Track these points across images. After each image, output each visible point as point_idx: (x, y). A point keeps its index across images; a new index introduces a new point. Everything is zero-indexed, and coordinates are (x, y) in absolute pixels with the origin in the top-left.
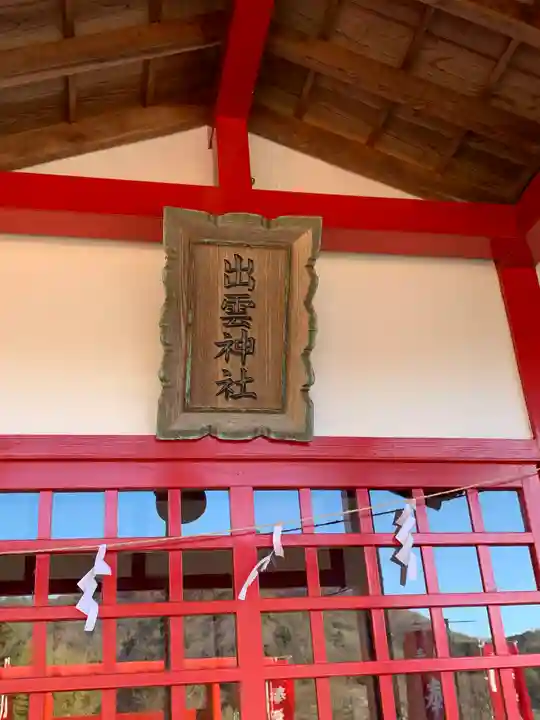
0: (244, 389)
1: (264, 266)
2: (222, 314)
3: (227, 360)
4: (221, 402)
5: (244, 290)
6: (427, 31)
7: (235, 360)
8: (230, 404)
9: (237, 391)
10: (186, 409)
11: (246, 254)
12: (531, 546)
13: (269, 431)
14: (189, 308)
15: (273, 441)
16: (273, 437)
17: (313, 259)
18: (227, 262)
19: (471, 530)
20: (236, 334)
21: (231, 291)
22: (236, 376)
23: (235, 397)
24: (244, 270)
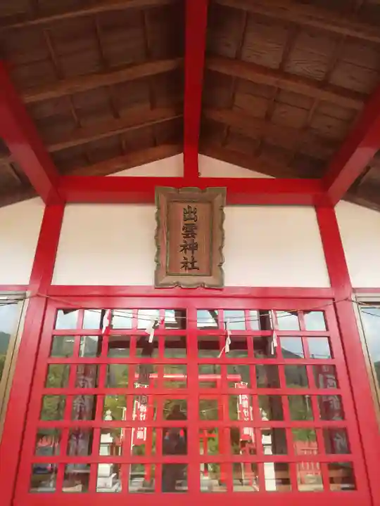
0: (193, 265)
1: (202, 210)
2: (183, 232)
3: (185, 252)
4: (183, 271)
5: (193, 221)
6: (275, 100)
7: (189, 252)
8: (187, 272)
9: (191, 266)
10: (168, 274)
11: (193, 206)
12: (329, 337)
13: (204, 284)
14: (168, 230)
15: (206, 288)
16: (206, 286)
17: (222, 206)
18: (185, 209)
19: (299, 329)
20: (189, 241)
21: (187, 222)
22: (190, 260)
23: (190, 269)
24: (192, 212)
